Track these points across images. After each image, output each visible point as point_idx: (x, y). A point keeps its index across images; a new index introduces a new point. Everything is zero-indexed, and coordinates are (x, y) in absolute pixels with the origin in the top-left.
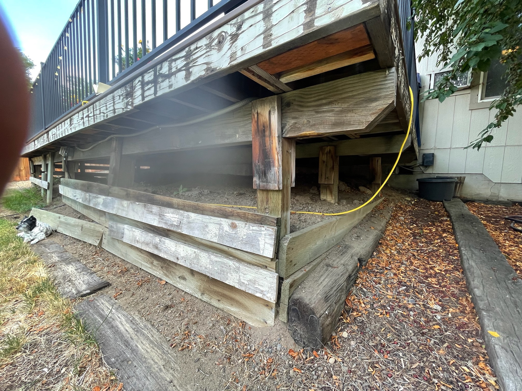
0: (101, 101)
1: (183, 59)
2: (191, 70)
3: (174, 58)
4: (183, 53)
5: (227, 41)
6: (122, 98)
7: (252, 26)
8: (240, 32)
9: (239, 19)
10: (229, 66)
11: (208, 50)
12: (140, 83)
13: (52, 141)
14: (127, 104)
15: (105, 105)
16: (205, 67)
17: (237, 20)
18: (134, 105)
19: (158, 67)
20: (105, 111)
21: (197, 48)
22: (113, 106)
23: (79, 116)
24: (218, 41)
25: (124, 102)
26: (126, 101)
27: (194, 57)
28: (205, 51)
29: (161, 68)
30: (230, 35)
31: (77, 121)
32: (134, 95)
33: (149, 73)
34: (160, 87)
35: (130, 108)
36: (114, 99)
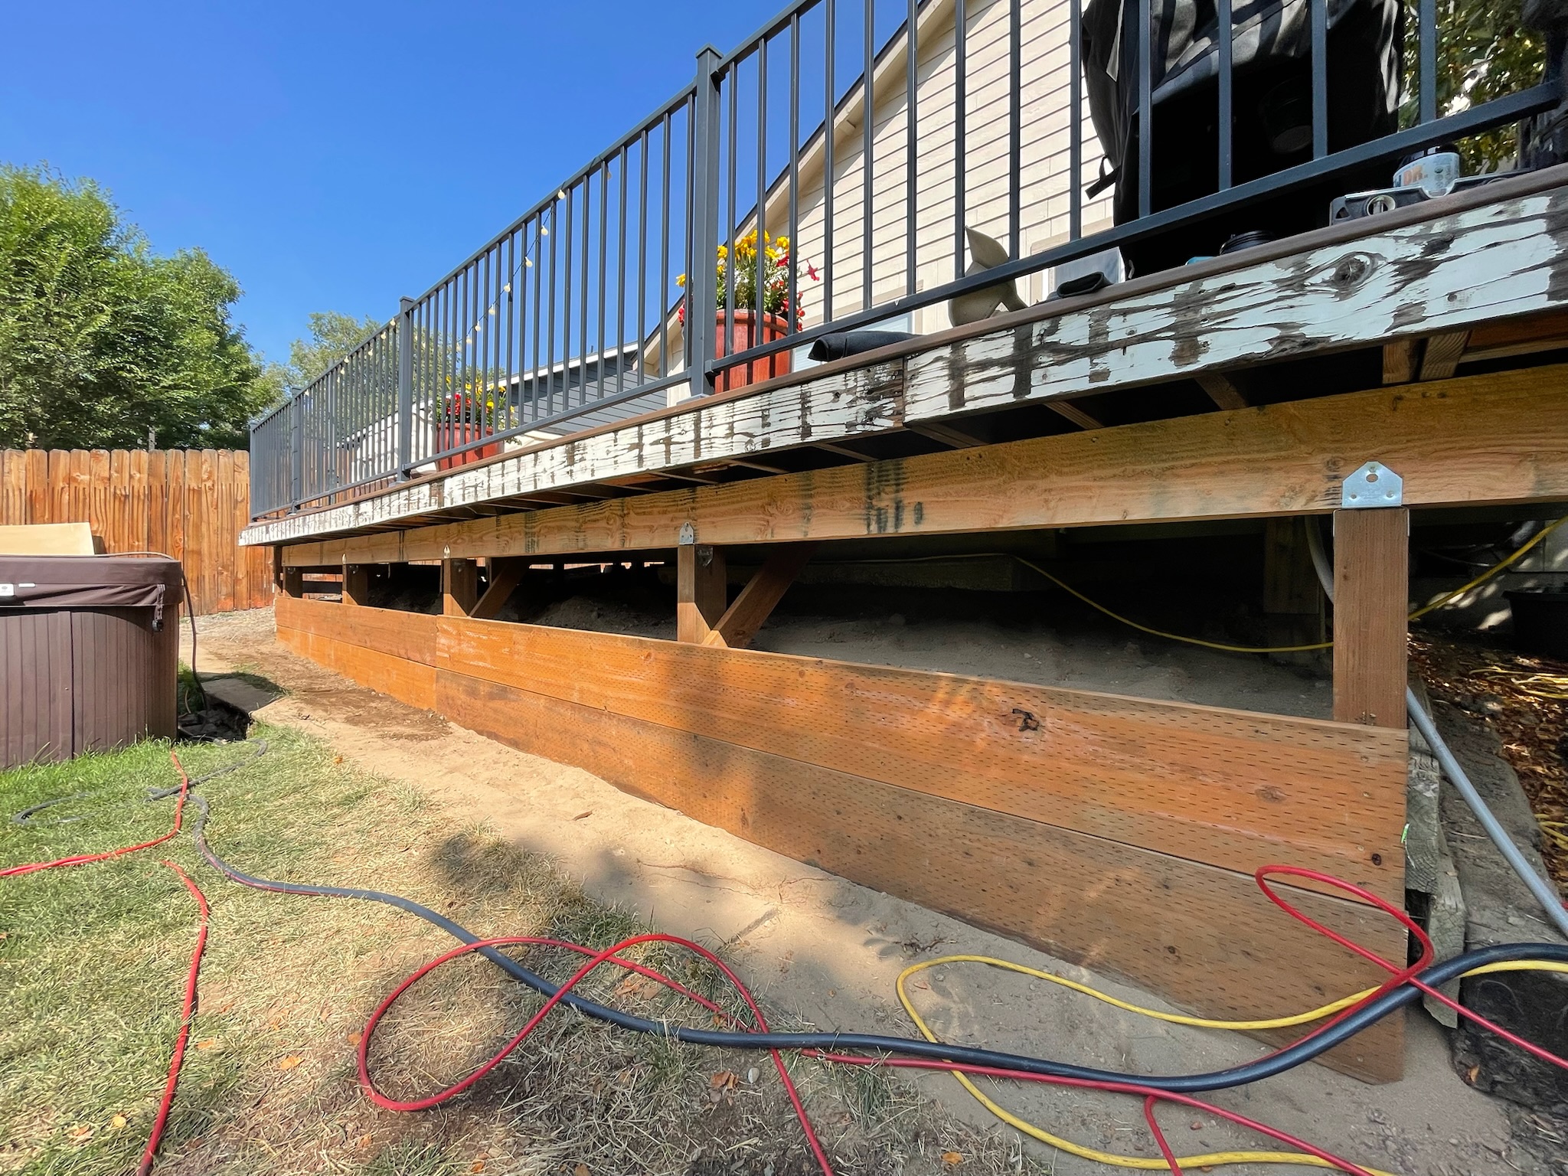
0: (738, 404)
1: (1169, 310)
2: (1201, 339)
3: (1114, 306)
4: (1167, 297)
5: (1377, 274)
6: (846, 398)
7: (1496, 244)
8: (1439, 257)
9: (1438, 227)
10: (1389, 334)
11: (1288, 293)
12: (940, 364)
13: (459, 502)
14: (871, 416)
15: (760, 413)
16: (1276, 333)
17: (1431, 227)
18: (907, 419)
19: (1037, 328)
20: (759, 431)
21: (1231, 288)
22: (803, 416)
23: (615, 441)
24: (1336, 274)
25: (854, 410)
26: (868, 407)
27: (1217, 308)
28: (1275, 296)
29: (1052, 331)
30: (1394, 263)
31: (608, 452)
32: (909, 393)
33: (993, 339)
34: (1044, 376)
35: (883, 424)
36: (805, 399)
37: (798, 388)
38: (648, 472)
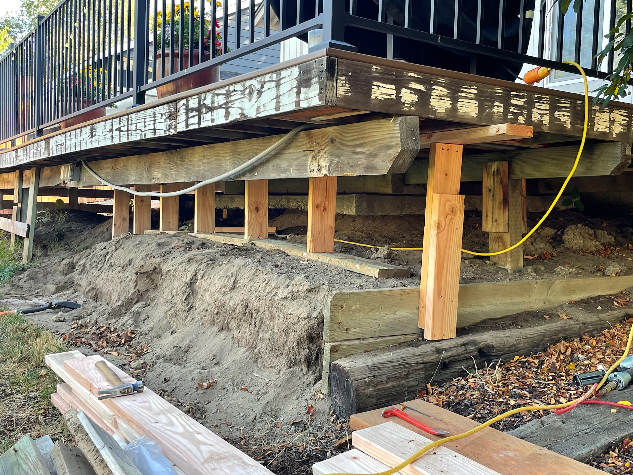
1: (224, 96)
2: (229, 110)
3: (216, 92)
4: (224, 91)
5: (254, 94)
6: (164, 117)
7: (269, 89)
8: (263, 90)
9: (262, 79)
10: (256, 117)
12: (184, 107)
14: (170, 127)
15: (143, 121)
16: (240, 111)
18: (178, 131)
19: (203, 96)
20: (143, 129)
21: (234, 91)
22: (154, 124)
24: (249, 91)
25: (166, 123)
26: (169, 123)
27: (232, 98)
28: (240, 96)
29: (205, 98)
30: (257, 90)
31: (103, 132)
32: (178, 118)
33: (194, 99)
34: (203, 118)
35: (173, 132)
36: (154, 114)
37: (152, 110)
38: (114, 145)
